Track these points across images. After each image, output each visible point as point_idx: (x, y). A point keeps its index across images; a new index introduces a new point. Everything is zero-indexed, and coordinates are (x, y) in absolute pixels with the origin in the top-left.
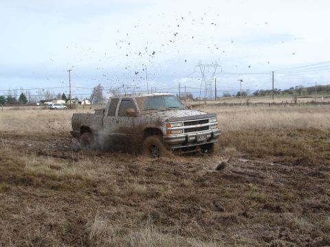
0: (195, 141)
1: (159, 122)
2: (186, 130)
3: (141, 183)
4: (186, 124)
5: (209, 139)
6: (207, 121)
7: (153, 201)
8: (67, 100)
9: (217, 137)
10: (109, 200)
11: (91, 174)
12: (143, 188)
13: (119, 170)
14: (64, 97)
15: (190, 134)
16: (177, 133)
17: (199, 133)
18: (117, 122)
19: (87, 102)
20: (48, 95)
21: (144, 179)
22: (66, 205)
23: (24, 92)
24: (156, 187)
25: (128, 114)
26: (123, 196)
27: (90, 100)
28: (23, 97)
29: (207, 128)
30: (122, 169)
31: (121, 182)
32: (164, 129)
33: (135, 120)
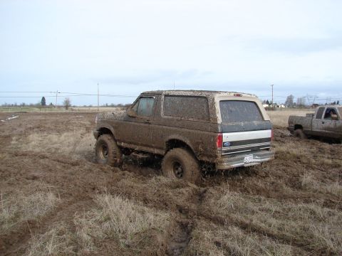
3: (328, 158)
7: (336, 170)
8: (269, 105)
10: (309, 166)
11: (295, 152)
12: (330, 161)
13: (312, 150)
14: (267, 103)
18: (323, 123)
19: (283, 106)
21: (330, 156)
22: (284, 167)
24: (337, 161)
26: (318, 165)
27: (285, 105)
30: (314, 149)
31: (315, 157)
33: (337, 122)
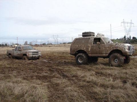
0: (35, 57)
1: (26, 53)
2: (33, 55)
4: (33, 53)
5: (38, 57)
6: (38, 53)
9: (41, 56)
15: (34, 55)
16: (30, 55)
17: (36, 55)
18: (17, 52)
19: (23, 46)
20: (13, 44)
23: (6, 43)
25: (20, 51)
28: (6, 44)
29: (38, 54)
32: (27, 54)
